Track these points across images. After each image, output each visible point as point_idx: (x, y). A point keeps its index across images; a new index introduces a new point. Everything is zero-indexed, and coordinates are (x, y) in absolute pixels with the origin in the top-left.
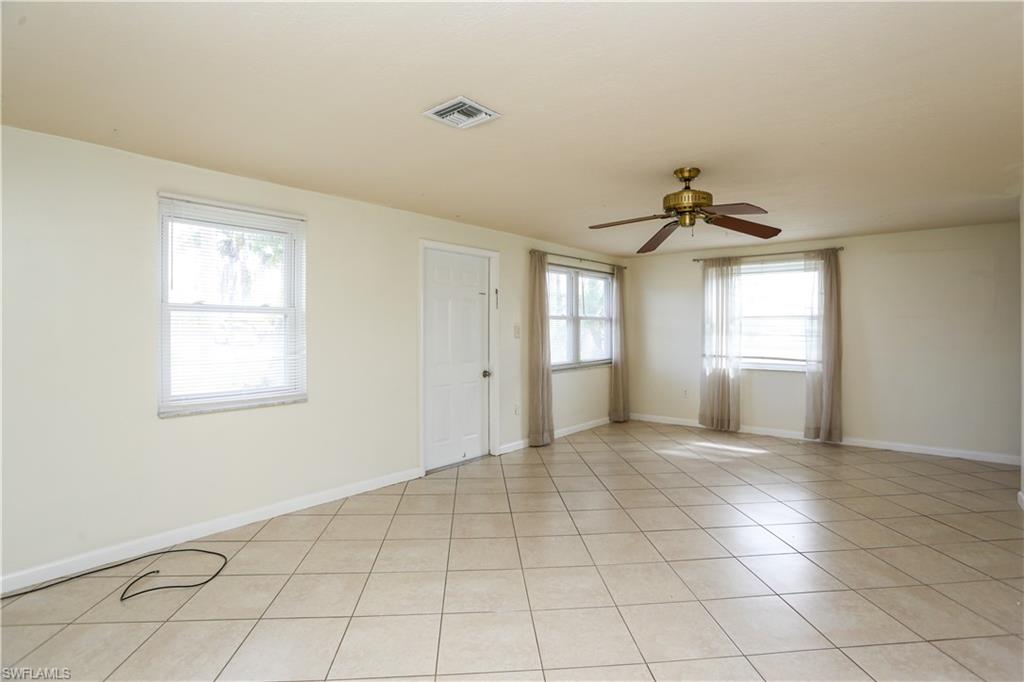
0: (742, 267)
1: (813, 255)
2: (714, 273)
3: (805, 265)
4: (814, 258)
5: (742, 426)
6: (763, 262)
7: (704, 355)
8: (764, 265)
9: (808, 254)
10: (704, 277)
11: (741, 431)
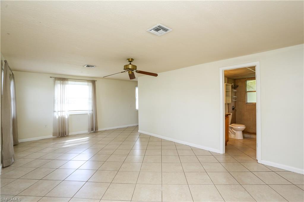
0: (69, 82)
1: (89, 81)
2: (59, 83)
3: (88, 84)
4: (90, 82)
5: (70, 133)
6: (75, 81)
7: (54, 111)
8: (76, 82)
9: (88, 81)
10: (55, 84)
11: (69, 135)
